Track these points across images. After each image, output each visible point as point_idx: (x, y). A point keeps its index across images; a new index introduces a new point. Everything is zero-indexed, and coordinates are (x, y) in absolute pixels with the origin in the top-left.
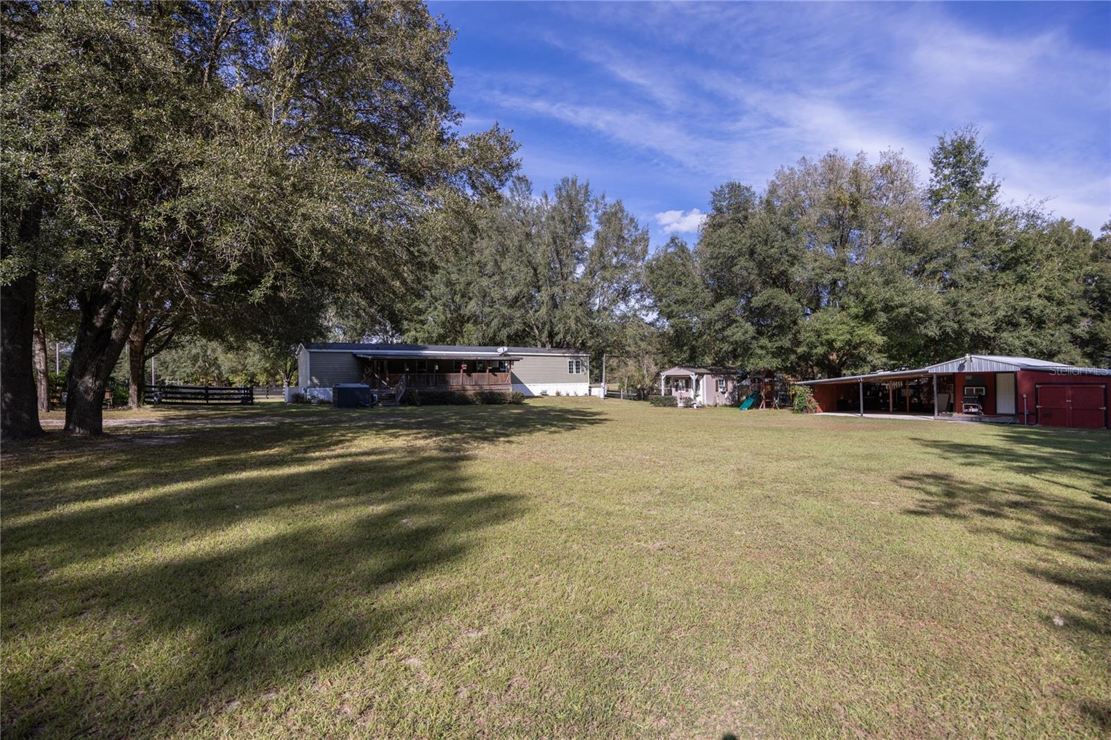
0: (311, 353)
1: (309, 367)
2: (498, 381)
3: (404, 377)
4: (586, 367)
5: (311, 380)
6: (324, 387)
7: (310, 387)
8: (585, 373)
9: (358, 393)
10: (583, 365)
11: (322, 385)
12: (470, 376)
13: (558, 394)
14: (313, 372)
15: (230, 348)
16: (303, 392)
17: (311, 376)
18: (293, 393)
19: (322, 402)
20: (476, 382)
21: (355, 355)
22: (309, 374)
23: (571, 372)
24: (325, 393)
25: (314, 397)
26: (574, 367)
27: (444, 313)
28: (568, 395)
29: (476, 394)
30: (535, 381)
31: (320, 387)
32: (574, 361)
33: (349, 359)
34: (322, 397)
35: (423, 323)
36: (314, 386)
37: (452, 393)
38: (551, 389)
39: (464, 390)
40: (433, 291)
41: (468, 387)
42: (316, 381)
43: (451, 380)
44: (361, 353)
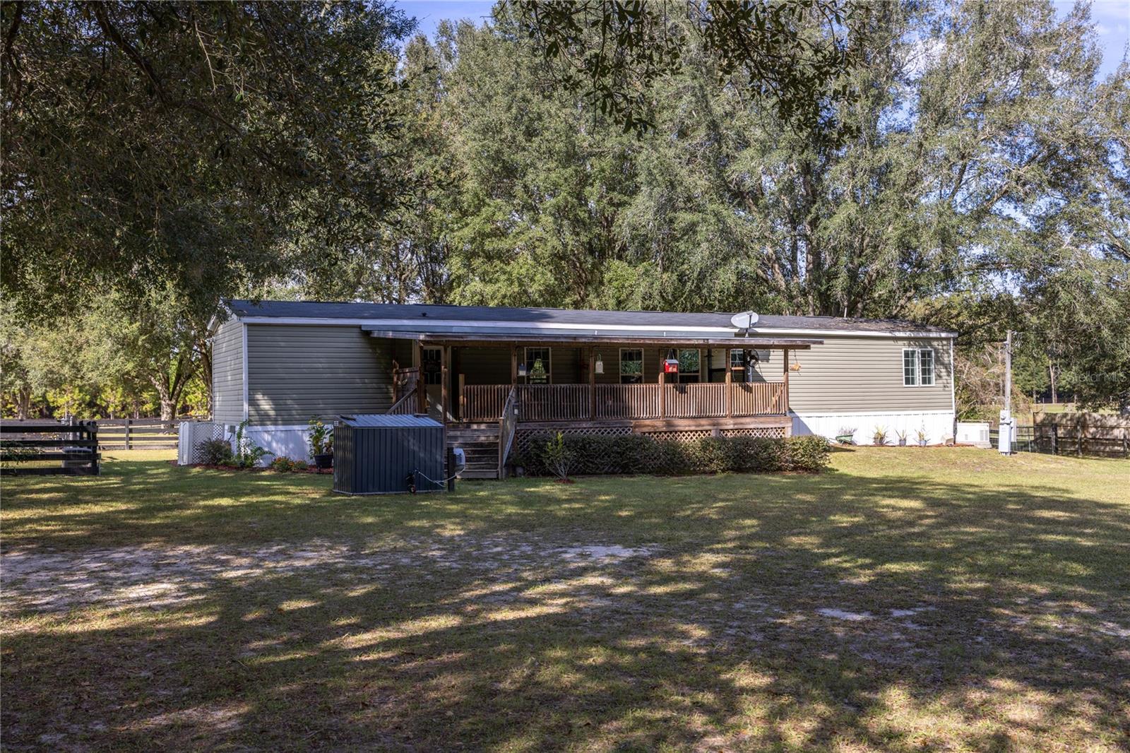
0: (249, 325)
1: (245, 365)
2: (754, 405)
3: (512, 393)
4: (946, 367)
5: (253, 402)
6: (286, 422)
7: (249, 423)
8: (944, 386)
9: (413, 445)
10: (939, 361)
11: (284, 416)
12: (683, 391)
13: (880, 440)
14: (258, 380)
15: (31, 311)
16: (227, 435)
17: (252, 390)
18: (202, 438)
19: (285, 468)
20: (700, 410)
21: (366, 334)
22: (245, 387)
23: (909, 381)
24: (289, 438)
25: (259, 452)
26: (918, 368)
27: (559, 232)
28: (903, 442)
29: (705, 446)
30: (824, 406)
31: (275, 423)
32: (918, 350)
33: (353, 343)
34: (280, 450)
35: (506, 257)
36: (263, 419)
37: (641, 442)
38: (864, 427)
39: (671, 430)
40: (530, 177)
41: (682, 424)
42: (265, 405)
43: (635, 404)
44: (380, 328)
